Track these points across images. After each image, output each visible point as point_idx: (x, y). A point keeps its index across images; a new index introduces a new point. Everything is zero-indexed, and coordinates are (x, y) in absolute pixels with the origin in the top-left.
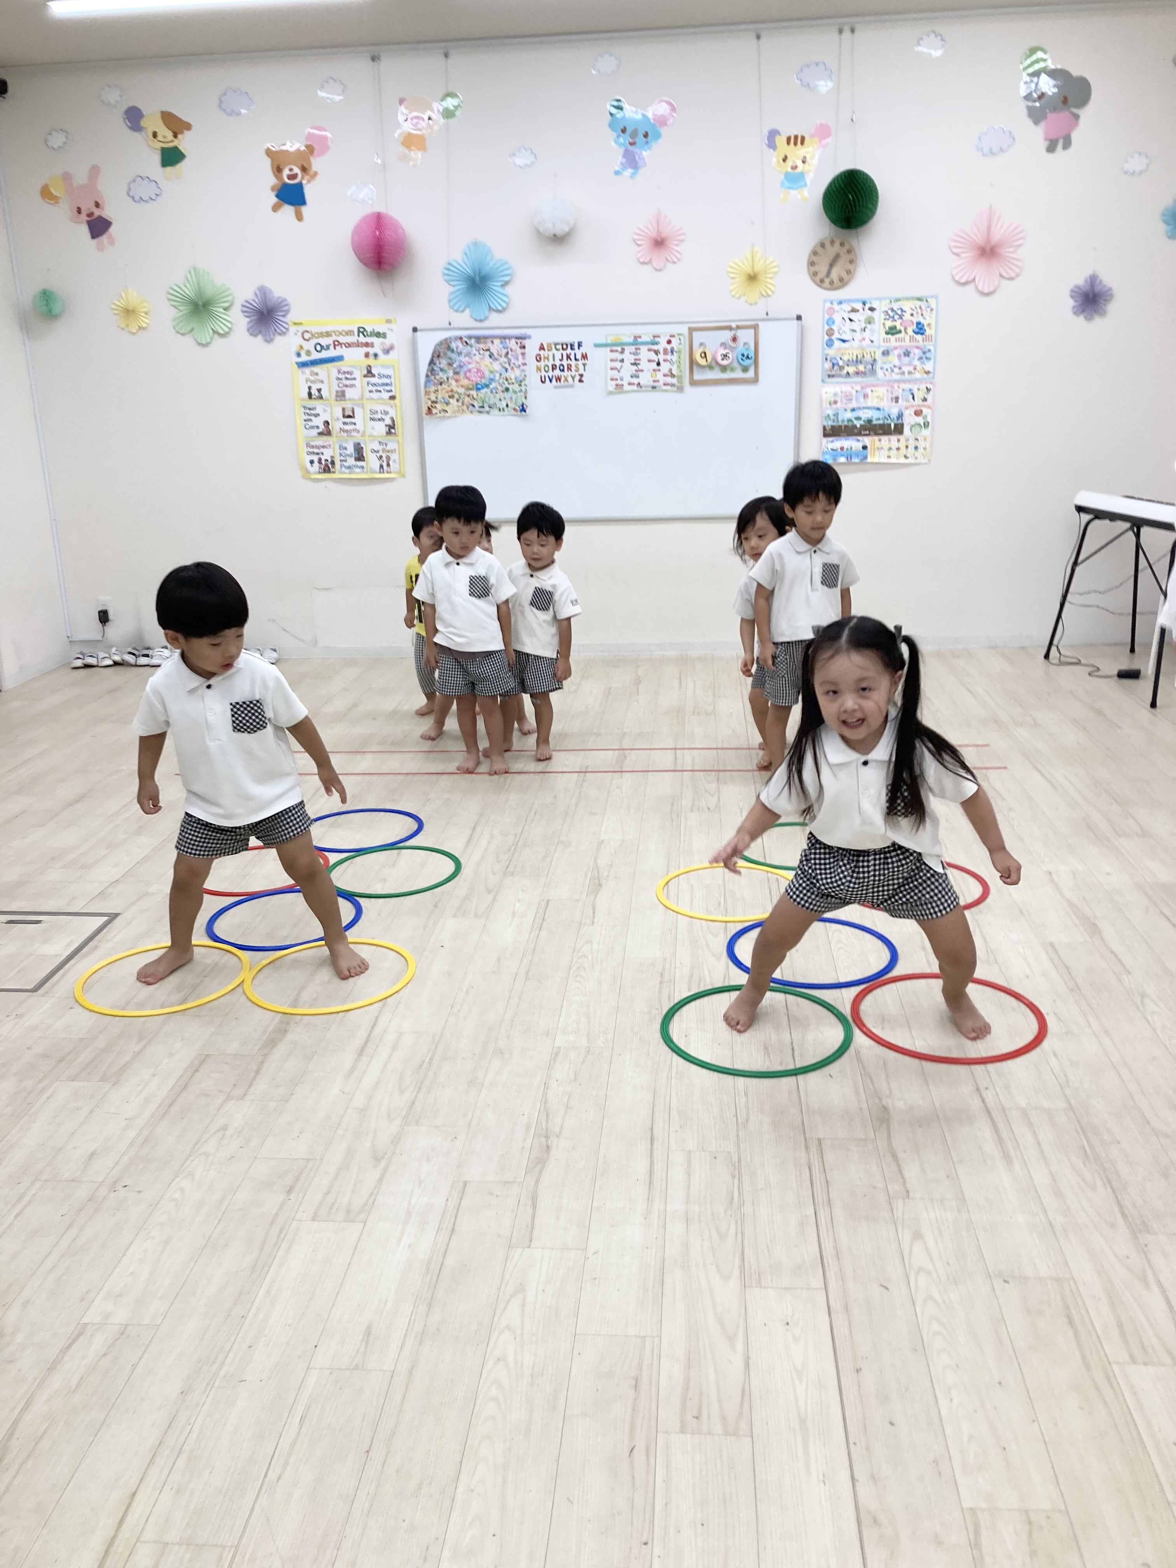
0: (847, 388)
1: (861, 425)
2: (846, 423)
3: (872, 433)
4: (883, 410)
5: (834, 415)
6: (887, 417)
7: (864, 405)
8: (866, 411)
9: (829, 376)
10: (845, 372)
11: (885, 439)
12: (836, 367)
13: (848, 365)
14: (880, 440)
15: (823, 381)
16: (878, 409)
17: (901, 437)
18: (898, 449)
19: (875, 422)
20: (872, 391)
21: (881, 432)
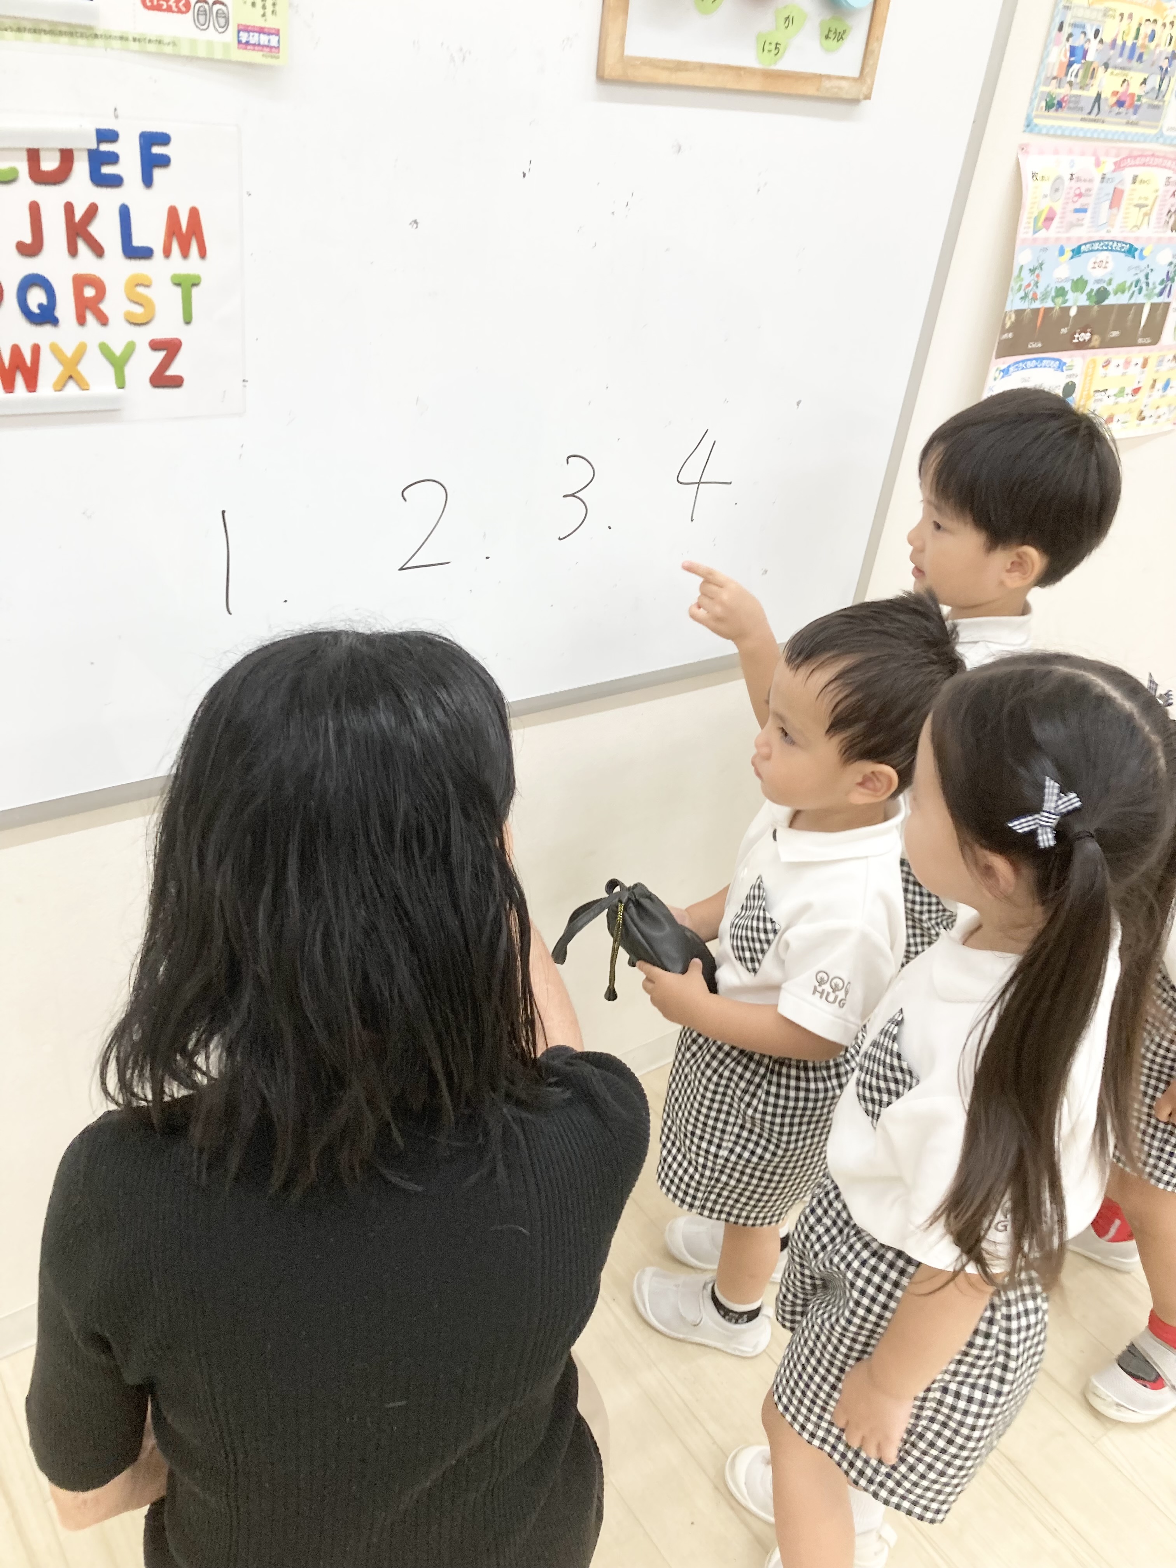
0: (1084, 165)
1: (1081, 309)
2: (1049, 304)
3: (1096, 340)
4: (1142, 257)
5: (1032, 271)
6: (1143, 279)
7: (1102, 234)
8: (1103, 256)
9: (1049, 107)
10: (1092, 93)
11: (1118, 355)
12: (1076, 67)
13: (1106, 66)
14: (1107, 364)
15: (1029, 125)
16: (1131, 251)
17: (1152, 353)
18: (1136, 391)
19: (1111, 300)
20: (1135, 178)
21: (1115, 334)
